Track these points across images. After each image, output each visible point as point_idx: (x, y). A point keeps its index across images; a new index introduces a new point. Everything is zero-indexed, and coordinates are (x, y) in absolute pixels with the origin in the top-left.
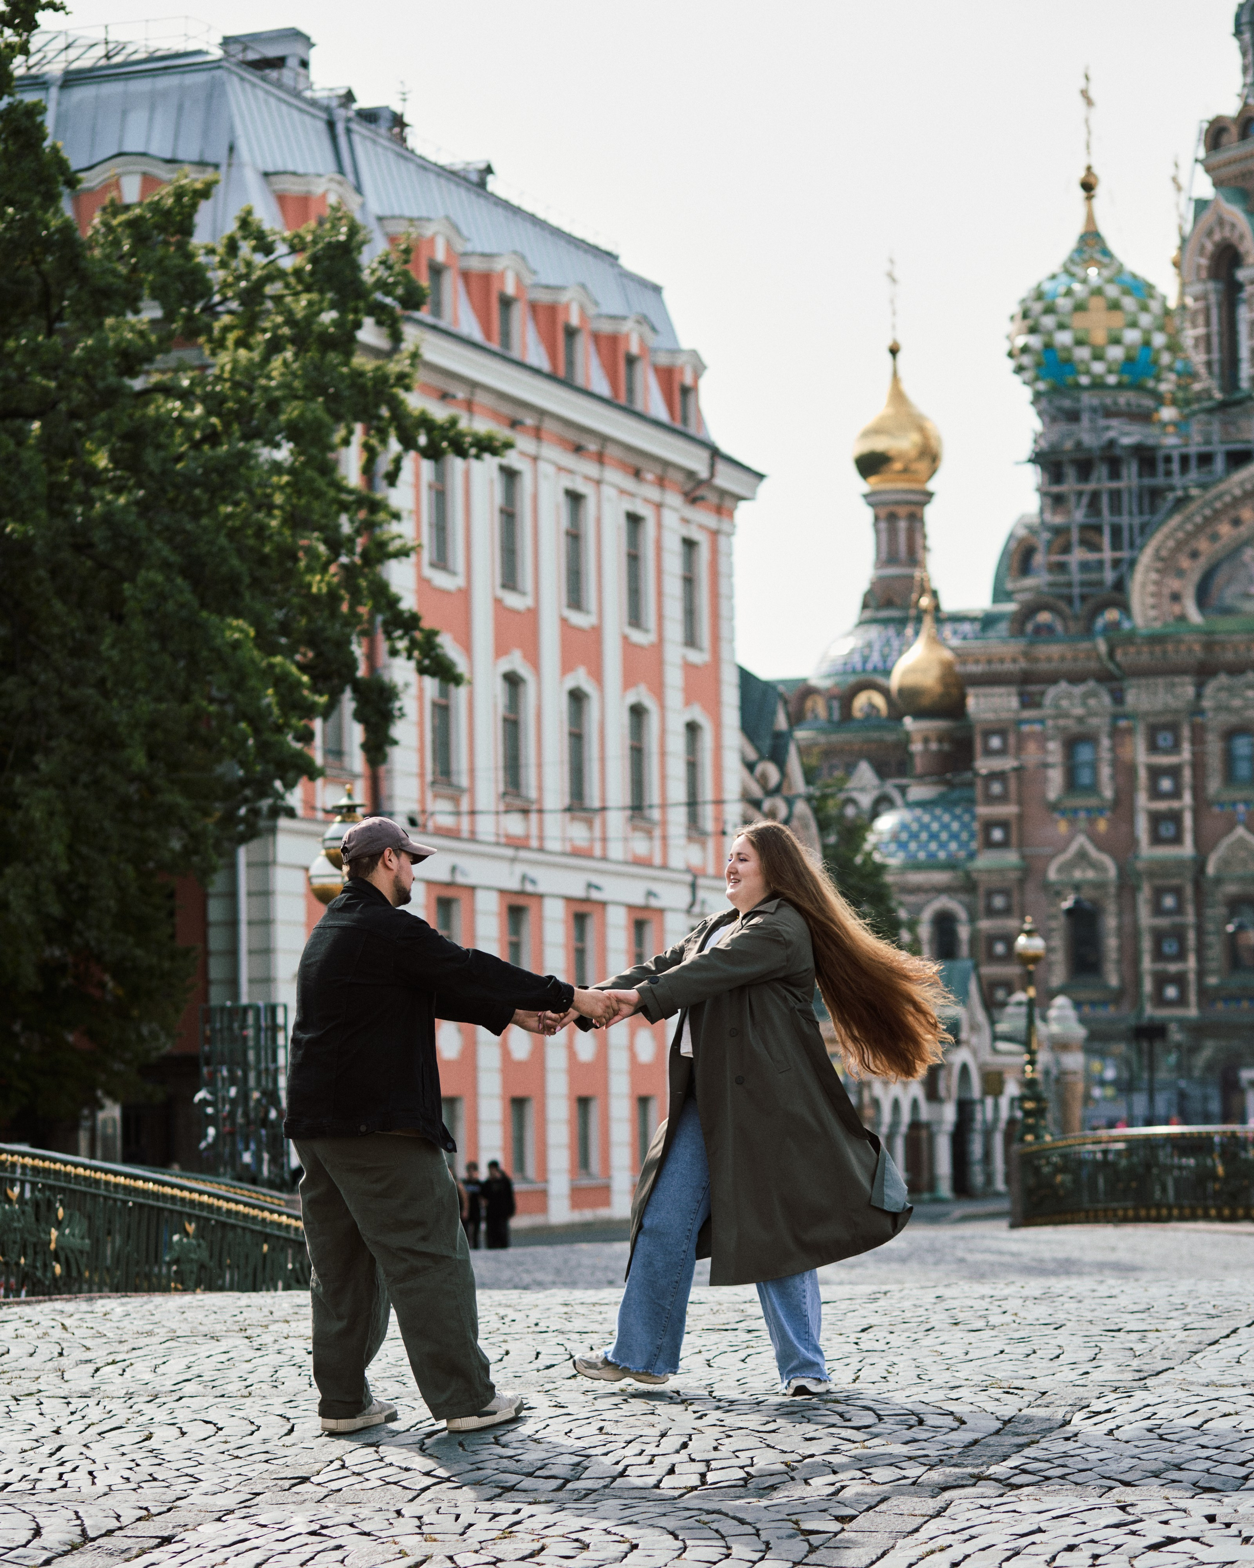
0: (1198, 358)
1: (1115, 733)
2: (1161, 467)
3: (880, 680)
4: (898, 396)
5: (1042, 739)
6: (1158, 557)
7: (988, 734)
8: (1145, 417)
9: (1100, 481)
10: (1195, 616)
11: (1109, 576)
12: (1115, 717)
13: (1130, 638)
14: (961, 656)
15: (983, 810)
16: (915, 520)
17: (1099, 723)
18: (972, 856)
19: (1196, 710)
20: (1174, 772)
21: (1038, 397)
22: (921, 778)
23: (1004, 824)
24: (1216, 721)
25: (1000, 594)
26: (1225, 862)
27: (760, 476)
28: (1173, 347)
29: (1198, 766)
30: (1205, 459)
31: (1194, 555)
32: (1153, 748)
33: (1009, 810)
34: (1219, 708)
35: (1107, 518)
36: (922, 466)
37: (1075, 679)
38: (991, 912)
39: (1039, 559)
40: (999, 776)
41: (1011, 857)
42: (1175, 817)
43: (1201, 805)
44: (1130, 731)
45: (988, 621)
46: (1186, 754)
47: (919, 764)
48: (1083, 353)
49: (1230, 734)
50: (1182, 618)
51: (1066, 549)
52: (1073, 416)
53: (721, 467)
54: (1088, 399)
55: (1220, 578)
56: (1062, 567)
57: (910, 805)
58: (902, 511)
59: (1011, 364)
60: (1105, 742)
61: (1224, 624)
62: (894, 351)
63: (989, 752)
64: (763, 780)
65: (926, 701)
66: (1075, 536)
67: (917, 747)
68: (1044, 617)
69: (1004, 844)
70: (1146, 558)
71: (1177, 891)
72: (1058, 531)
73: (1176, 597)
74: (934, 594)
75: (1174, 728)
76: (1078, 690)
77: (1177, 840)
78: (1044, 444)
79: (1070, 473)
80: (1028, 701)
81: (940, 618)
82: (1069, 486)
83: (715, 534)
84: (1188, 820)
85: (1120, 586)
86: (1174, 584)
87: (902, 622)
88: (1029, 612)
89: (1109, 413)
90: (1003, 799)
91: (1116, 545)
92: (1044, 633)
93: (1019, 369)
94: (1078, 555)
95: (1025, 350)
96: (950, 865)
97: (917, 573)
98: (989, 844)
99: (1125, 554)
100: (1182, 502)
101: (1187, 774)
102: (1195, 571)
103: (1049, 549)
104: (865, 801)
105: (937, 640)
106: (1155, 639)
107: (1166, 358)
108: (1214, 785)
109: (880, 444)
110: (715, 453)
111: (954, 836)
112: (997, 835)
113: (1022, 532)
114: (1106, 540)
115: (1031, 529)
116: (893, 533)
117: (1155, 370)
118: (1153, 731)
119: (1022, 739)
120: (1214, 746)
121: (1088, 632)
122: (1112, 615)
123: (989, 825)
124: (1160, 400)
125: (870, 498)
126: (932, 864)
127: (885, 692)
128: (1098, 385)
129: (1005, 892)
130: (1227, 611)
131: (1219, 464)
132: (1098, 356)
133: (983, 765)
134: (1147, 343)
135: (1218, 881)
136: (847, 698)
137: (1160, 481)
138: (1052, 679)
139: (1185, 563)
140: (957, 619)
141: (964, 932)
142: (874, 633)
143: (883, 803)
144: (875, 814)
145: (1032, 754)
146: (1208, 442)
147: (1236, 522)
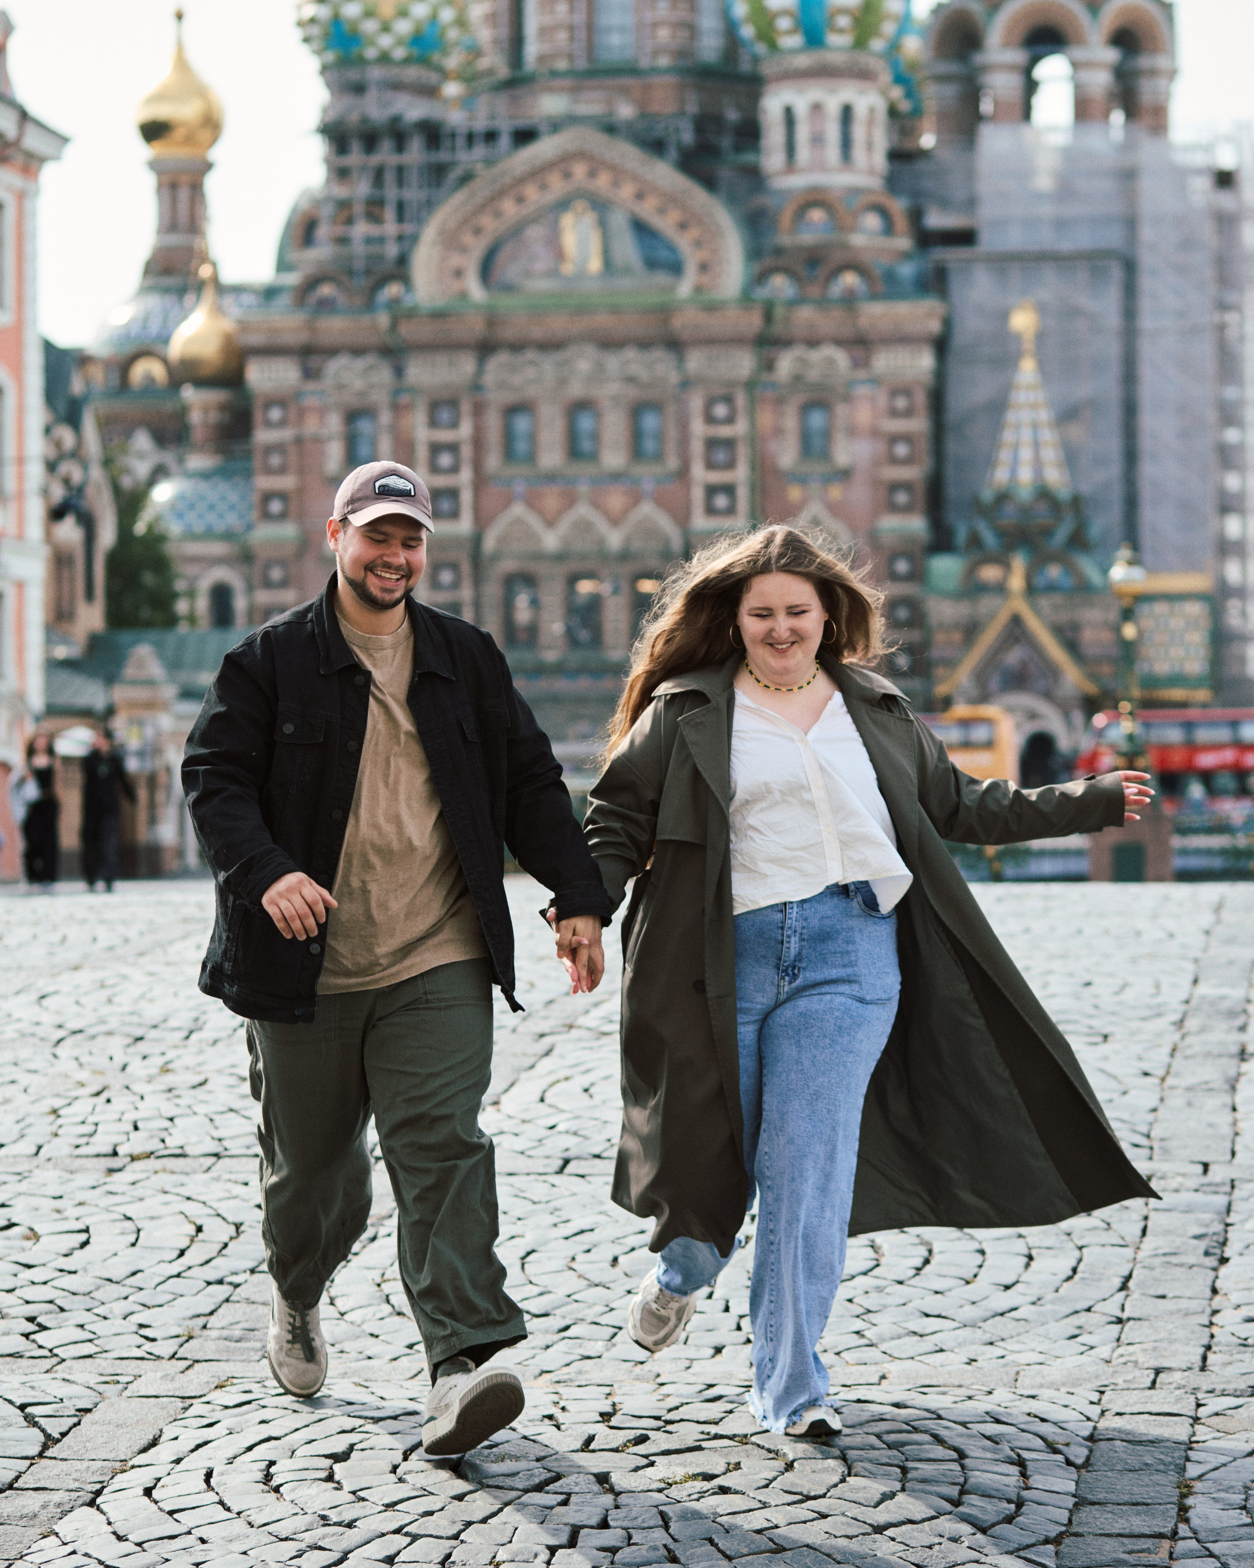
0: (484, 35)
1: (396, 408)
2: (447, 143)
3: (158, 348)
4: (182, 64)
5: (322, 412)
6: (442, 232)
7: (269, 404)
8: (430, 92)
9: (385, 154)
10: (476, 291)
11: (392, 250)
12: (397, 392)
13: (412, 314)
14: (244, 326)
15: (264, 482)
16: (197, 189)
17: (380, 397)
18: (250, 527)
19: (476, 387)
20: (453, 448)
21: (325, 69)
22: (200, 449)
23: (283, 496)
24: (496, 398)
25: (283, 265)
26: (503, 540)
27: (65, 140)
28: (461, 22)
29: (478, 442)
30: (491, 136)
31: (478, 231)
32: (433, 423)
33: (287, 482)
34: (502, 385)
35: (391, 193)
36: (204, 135)
37: (357, 351)
38: (268, 584)
39: (323, 231)
40: (279, 448)
41: (288, 531)
42: (453, 493)
43: (480, 482)
44: (409, 407)
45: (270, 293)
46: (465, 430)
47: (198, 434)
48: (370, 26)
49: (512, 410)
50: (463, 295)
51: (349, 221)
52: (359, 89)
53: (30, 130)
54: (375, 73)
55: (502, 256)
56: (343, 241)
57: (189, 475)
58: (185, 179)
59: (298, 34)
60: (385, 417)
61: (506, 302)
62: (179, 16)
63: (268, 424)
64: (58, 444)
65: (206, 372)
66: (359, 209)
67: (195, 417)
68: (326, 290)
69: (283, 516)
70: (430, 233)
71: (454, 567)
72: (344, 205)
73: (458, 273)
74: (214, 265)
75: (453, 403)
76: (360, 364)
77: (454, 515)
78: (332, 116)
79: (356, 147)
80: (310, 374)
81: (221, 289)
82: (355, 157)
83: (21, 196)
84: (466, 497)
85: (403, 261)
86: (456, 260)
87: (181, 292)
88: (311, 283)
89: (397, 86)
90: (282, 470)
91: (401, 217)
92: (326, 306)
93: (306, 40)
94: (361, 229)
95: (313, 21)
96: (228, 536)
97: (197, 243)
98: (267, 516)
99: (408, 228)
100: (467, 178)
101: (466, 452)
102: (478, 247)
103: (334, 220)
104: (142, 469)
105: (218, 310)
106: (439, 315)
107: (453, 34)
108: (493, 461)
109: (162, 112)
110: (24, 116)
111: (232, 507)
112: (276, 507)
113: (305, 205)
114: (389, 214)
115: (317, 203)
116: (174, 201)
117: (442, 45)
118: (434, 407)
119: (302, 413)
120: (493, 422)
121: (370, 305)
122: (393, 290)
123: (267, 497)
124: (445, 75)
125: (154, 165)
126: (209, 535)
127: (165, 361)
128: (384, 58)
129: (282, 563)
130: (509, 288)
131: (504, 141)
132: (386, 28)
133: (262, 436)
134: (434, 18)
135: (496, 557)
136: (125, 366)
137: (443, 156)
138: (332, 352)
139: (467, 238)
140: (238, 290)
141: (240, 604)
142: (154, 302)
143: (159, 473)
144: (152, 482)
145: (311, 426)
146: (493, 117)
147: (520, 200)
